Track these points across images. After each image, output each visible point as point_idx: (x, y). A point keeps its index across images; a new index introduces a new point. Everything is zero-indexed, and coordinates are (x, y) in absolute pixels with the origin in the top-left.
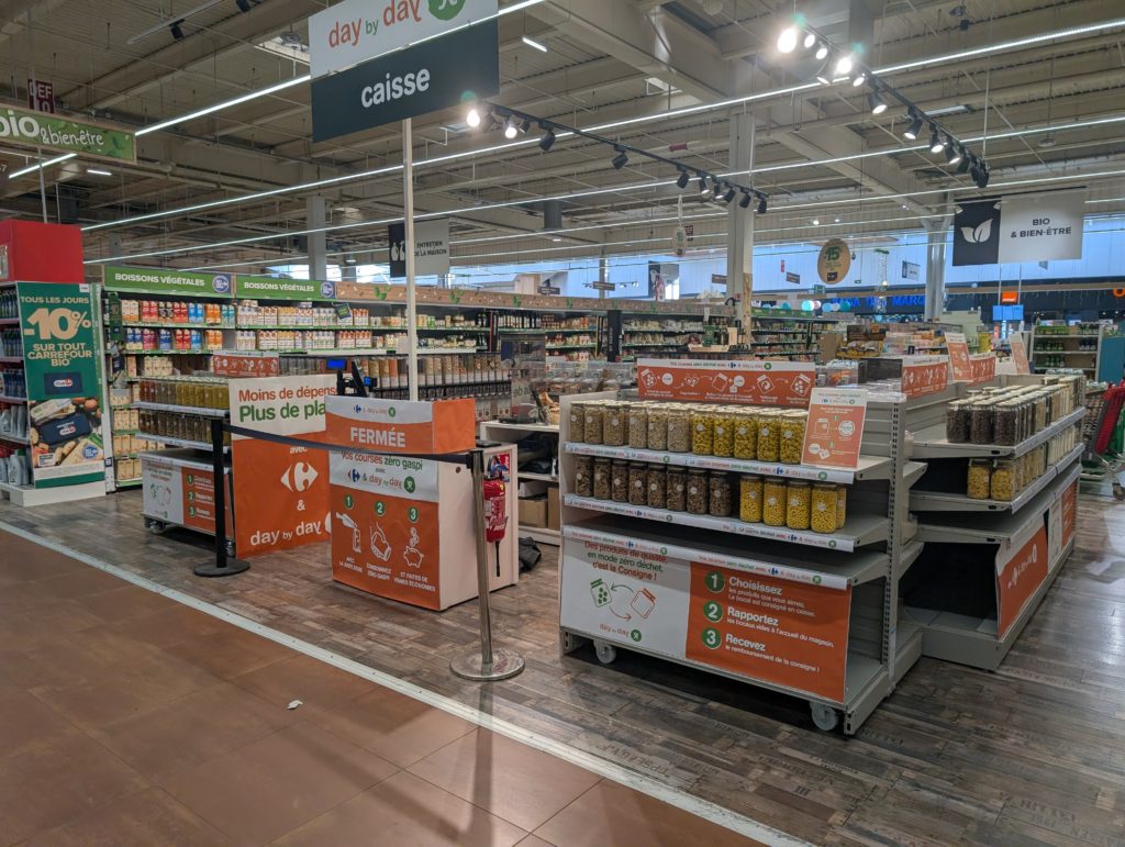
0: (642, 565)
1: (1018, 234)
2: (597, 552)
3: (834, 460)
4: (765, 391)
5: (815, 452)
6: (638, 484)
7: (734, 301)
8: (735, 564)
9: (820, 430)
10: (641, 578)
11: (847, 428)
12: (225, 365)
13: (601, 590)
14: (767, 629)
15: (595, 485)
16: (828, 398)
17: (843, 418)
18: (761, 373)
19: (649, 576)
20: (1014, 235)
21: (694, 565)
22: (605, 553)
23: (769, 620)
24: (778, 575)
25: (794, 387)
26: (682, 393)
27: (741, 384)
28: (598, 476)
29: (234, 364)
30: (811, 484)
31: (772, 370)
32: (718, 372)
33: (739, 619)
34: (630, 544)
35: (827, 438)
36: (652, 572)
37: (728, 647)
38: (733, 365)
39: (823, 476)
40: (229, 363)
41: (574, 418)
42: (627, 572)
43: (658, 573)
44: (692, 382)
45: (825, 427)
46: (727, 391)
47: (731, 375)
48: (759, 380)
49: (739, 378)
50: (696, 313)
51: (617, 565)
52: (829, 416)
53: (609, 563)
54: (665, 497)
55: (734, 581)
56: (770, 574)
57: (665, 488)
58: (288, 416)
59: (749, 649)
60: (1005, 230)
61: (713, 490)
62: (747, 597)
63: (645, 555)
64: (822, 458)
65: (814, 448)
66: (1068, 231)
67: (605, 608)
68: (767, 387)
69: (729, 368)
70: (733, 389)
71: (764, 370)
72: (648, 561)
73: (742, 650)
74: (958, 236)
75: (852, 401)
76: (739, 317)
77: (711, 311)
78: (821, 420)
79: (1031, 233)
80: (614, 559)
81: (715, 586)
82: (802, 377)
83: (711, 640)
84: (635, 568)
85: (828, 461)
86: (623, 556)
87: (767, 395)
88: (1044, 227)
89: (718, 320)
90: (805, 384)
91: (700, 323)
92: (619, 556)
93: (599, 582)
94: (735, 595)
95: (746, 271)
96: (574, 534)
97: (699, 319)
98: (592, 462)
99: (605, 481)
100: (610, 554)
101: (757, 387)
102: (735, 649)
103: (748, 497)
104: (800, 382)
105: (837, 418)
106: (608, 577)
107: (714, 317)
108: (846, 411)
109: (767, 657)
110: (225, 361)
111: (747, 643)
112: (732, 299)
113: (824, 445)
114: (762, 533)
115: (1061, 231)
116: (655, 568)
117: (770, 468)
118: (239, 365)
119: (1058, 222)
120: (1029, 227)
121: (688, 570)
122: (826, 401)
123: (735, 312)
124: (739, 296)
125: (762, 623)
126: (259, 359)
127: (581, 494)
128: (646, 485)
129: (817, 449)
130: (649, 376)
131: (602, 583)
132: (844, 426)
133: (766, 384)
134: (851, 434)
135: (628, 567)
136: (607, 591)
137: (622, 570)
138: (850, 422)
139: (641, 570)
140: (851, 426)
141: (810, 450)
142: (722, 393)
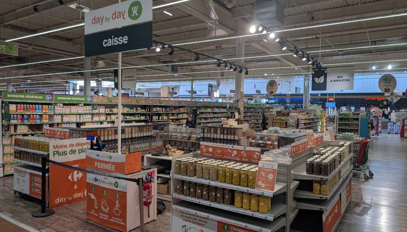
0: (200, 221)
1: (333, 81)
2: (184, 215)
3: (266, 188)
4: (244, 157)
5: (260, 184)
6: (199, 191)
7: (237, 101)
8: (233, 223)
9: (262, 176)
10: (200, 225)
11: (271, 177)
12: (49, 133)
13: (186, 229)
15: (184, 190)
16: (264, 165)
17: (269, 173)
18: (242, 151)
19: (203, 225)
20: (331, 81)
21: (219, 222)
22: (187, 215)
24: (247, 228)
25: (254, 156)
26: (215, 155)
27: (236, 154)
28: (185, 188)
29: (52, 133)
30: (259, 196)
31: (246, 150)
32: (228, 149)
34: (196, 213)
35: (264, 179)
36: (204, 223)
38: (233, 147)
39: (263, 193)
40: (50, 132)
41: (177, 166)
42: (195, 223)
43: (206, 224)
44: (219, 152)
45: (263, 175)
46: (231, 156)
47: (232, 150)
48: (242, 152)
49: (235, 151)
50: (224, 105)
51: (191, 220)
52: (265, 172)
53: (189, 219)
54: (209, 196)
55: (232, 228)
56: (245, 227)
57: (209, 193)
58: (72, 154)
60: (328, 79)
61: (226, 195)
63: (201, 217)
64: (262, 187)
65: (260, 183)
66: (349, 80)
68: (245, 155)
69: (231, 148)
70: (233, 155)
71: (243, 149)
72: (202, 219)
74: (313, 81)
75: (272, 167)
76: (239, 107)
77: (230, 105)
78: (262, 173)
79: (337, 81)
80: (191, 218)
81: (226, 230)
82: (256, 153)
84: (198, 222)
85: (264, 188)
86: (194, 217)
87: (244, 158)
88: (341, 79)
89: (232, 108)
90: (257, 155)
91: (226, 109)
92: (193, 217)
93: (185, 226)
95: (241, 91)
96: (176, 208)
97: (225, 107)
98: (183, 182)
99: (187, 189)
100: (189, 216)
101: (241, 155)
103: (237, 199)
104: (256, 155)
105: (267, 173)
106: (188, 224)
107: (231, 107)
108: (270, 170)
110: (49, 131)
112: (237, 100)
113: (263, 182)
114: (242, 212)
115: (347, 80)
116: (205, 222)
117: (245, 189)
118: (54, 133)
119: (346, 77)
120: (336, 79)
121: (216, 223)
122: (264, 166)
123: (238, 105)
124: (239, 99)
126: (62, 131)
127: (179, 193)
128: (202, 192)
129: (261, 183)
130: (204, 148)
131: (186, 226)
132: (270, 175)
133: (244, 154)
134: (272, 179)
135: (195, 221)
136: (188, 229)
137: (193, 222)
138: (272, 174)
139: (200, 222)
140: (272, 176)
141: (258, 183)
142: (229, 156)
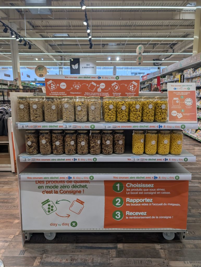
0: (74, 187)
1: (84, 67)
2: (45, 185)
3: (184, 118)
4: (115, 90)
5: (175, 115)
6: (72, 143)
7: (16, 80)
8: (134, 178)
9: (176, 104)
10: (74, 194)
13: (49, 205)
14: (147, 205)
15: (41, 147)
16: (176, 87)
17: (186, 97)
18: (114, 82)
19: (80, 192)
21: (106, 182)
22: (50, 184)
23: (148, 200)
24: (158, 179)
28: (43, 141)
33: (132, 203)
35: (179, 107)
36: (81, 189)
37: (127, 218)
42: (66, 192)
43: (85, 189)
44: (77, 87)
45: (177, 102)
46: (96, 91)
47: (98, 83)
49: (103, 84)
51: (58, 190)
52: (179, 96)
53: (53, 189)
54: (89, 148)
55: (128, 185)
56: (154, 179)
57: (89, 143)
59: (138, 216)
60: (81, 66)
62: (136, 191)
63: (76, 182)
64: (179, 118)
65: (174, 113)
66: (93, 67)
67: (53, 214)
69: (97, 80)
70: (99, 90)
72: (78, 184)
73: (135, 218)
74: (71, 67)
77: (10, 83)
78: (175, 99)
80: (57, 187)
81: (118, 190)
83: (118, 216)
84: (70, 189)
86: (62, 184)
87: (116, 92)
88: (89, 66)
91: (7, 86)
92: (59, 185)
94: (130, 192)
95: (18, 71)
98: (37, 133)
99: (48, 144)
100: (53, 185)
101: (111, 88)
102: (131, 218)
105: (183, 97)
106: (53, 197)
107: (11, 85)
108: (187, 94)
109: (147, 218)
111: (137, 213)
113: (179, 111)
116: (83, 187)
117: (155, 126)
121: (103, 184)
125: (145, 202)
127: (31, 153)
128: (76, 143)
129: (176, 113)
130: (52, 84)
131: (49, 201)
132: (187, 100)
133: (116, 87)
134: (191, 104)
135: (66, 189)
136: (53, 205)
137: (62, 192)
138: (190, 99)
139: (74, 189)
140: (190, 101)
141: (172, 114)
142: (93, 92)
